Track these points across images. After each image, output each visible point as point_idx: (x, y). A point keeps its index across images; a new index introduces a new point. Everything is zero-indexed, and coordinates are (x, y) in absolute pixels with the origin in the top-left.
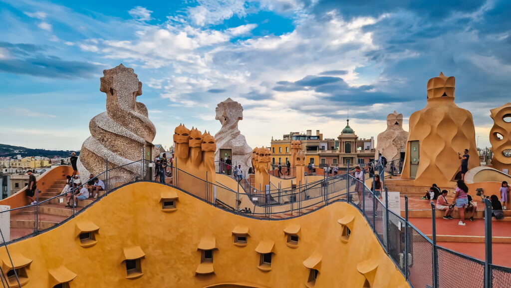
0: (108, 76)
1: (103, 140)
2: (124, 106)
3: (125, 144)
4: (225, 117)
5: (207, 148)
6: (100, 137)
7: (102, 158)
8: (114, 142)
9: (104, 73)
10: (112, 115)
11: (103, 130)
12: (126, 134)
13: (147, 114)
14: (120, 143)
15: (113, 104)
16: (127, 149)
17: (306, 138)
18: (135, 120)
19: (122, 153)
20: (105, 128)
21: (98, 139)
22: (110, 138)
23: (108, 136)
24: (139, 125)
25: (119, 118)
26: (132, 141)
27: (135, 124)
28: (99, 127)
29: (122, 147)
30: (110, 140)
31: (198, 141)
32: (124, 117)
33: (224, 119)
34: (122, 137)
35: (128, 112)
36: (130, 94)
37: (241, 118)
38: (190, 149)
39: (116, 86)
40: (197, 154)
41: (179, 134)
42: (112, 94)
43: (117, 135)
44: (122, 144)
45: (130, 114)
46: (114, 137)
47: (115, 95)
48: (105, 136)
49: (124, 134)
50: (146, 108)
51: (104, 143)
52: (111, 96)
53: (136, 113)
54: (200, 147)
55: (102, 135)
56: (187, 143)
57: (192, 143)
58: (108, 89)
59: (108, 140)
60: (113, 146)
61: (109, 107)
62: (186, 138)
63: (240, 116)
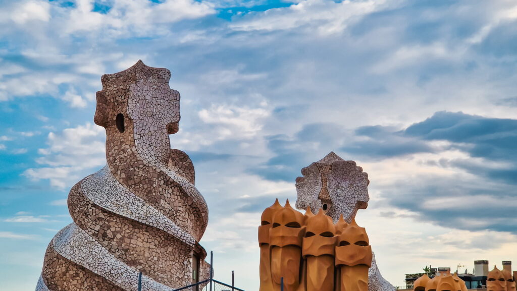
0: (113, 88)
1: (105, 235)
2: (147, 156)
3: (152, 246)
4: (323, 201)
5: (352, 257)
6: (97, 228)
7: (104, 280)
8: (127, 240)
9: (103, 81)
10: (123, 176)
11: (104, 211)
12: (158, 222)
13: (192, 179)
14: (141, 243)
15: (123, 150)
16: (156, 259)
17: (475, 284)
18: (170, 191)
19: (148, 269)
20: (110, 207)
21: (94, 234)
22: (120, 232)
23: (114, 226)
24: (178, 203)
25: (140, 182)
26: (169, 239)
27: (170, 199)
28: (94, 205)
29: (147, 255)
30: (119, 236)
31: (327, 241)
32: (151, 182)
33: (320, 206)
34: (148, 228)
35: (158, 170)
36: (161, 128)
37: (362, 205)
38: (304, 261)
39: (132, 109)
40: (324, 274)
41: (276, 225)
42: (122, 129)
43: (135, 224)
44: (146, 245)
45: (161, 174)
46: (127, 230)
47: (127, 131)
48: (109, 227)
49: (151, 221)
50: (191, 163)
51: (106, 243)
52: (119, 135)
53: (173, 173)
54: (332, 257)
55: (101, 223)
56: (298, 247)
57: (312, 246)
58: (112, 116)
59: (115, 236)
60: (126, 250)
61: (115, 160)
62: (296, 235)
63: (362, 199)
